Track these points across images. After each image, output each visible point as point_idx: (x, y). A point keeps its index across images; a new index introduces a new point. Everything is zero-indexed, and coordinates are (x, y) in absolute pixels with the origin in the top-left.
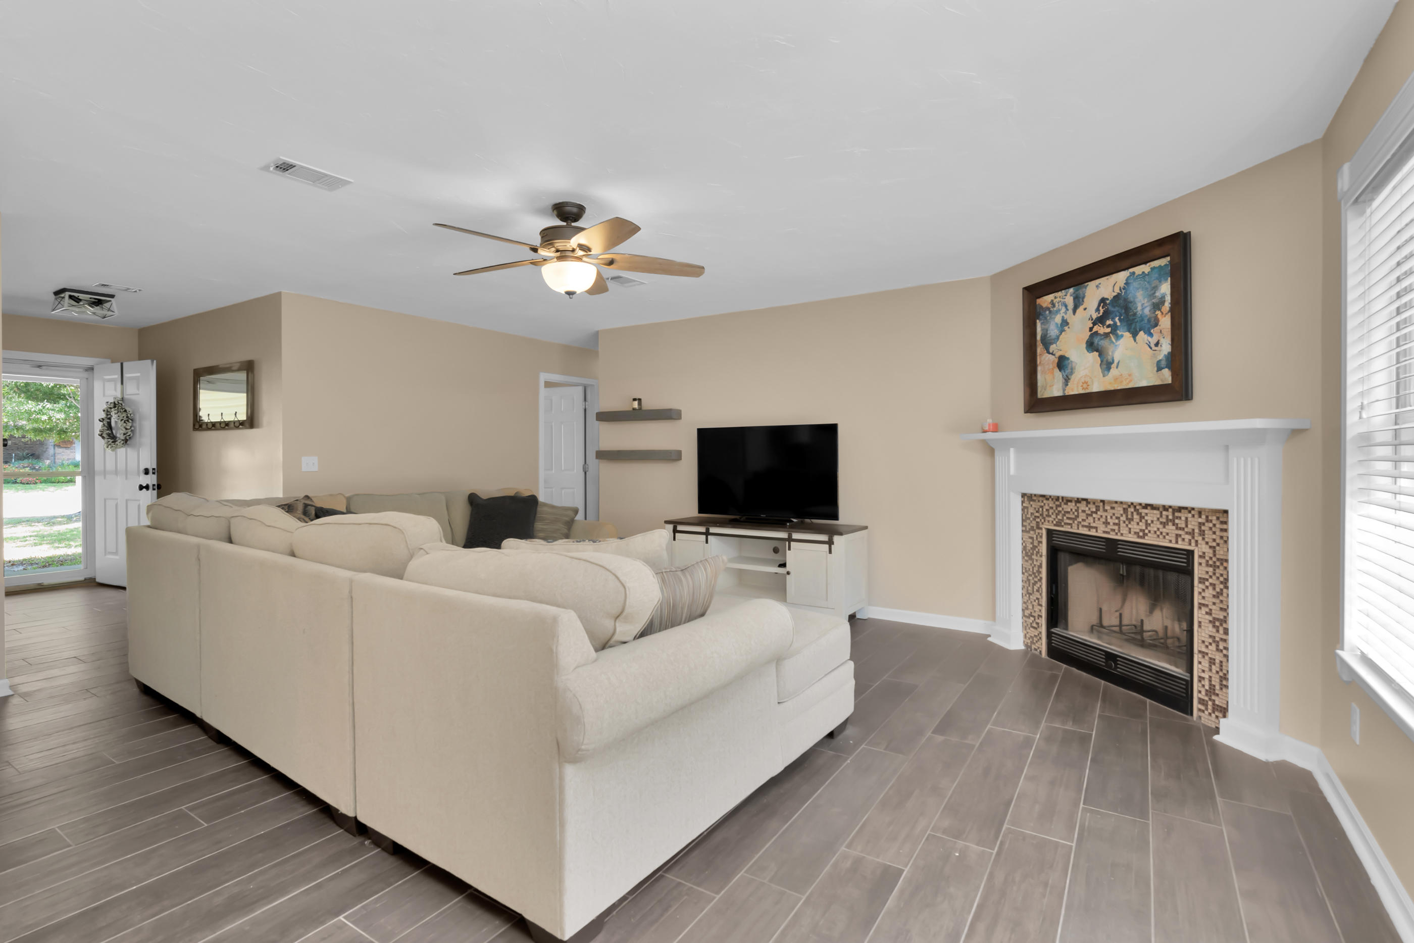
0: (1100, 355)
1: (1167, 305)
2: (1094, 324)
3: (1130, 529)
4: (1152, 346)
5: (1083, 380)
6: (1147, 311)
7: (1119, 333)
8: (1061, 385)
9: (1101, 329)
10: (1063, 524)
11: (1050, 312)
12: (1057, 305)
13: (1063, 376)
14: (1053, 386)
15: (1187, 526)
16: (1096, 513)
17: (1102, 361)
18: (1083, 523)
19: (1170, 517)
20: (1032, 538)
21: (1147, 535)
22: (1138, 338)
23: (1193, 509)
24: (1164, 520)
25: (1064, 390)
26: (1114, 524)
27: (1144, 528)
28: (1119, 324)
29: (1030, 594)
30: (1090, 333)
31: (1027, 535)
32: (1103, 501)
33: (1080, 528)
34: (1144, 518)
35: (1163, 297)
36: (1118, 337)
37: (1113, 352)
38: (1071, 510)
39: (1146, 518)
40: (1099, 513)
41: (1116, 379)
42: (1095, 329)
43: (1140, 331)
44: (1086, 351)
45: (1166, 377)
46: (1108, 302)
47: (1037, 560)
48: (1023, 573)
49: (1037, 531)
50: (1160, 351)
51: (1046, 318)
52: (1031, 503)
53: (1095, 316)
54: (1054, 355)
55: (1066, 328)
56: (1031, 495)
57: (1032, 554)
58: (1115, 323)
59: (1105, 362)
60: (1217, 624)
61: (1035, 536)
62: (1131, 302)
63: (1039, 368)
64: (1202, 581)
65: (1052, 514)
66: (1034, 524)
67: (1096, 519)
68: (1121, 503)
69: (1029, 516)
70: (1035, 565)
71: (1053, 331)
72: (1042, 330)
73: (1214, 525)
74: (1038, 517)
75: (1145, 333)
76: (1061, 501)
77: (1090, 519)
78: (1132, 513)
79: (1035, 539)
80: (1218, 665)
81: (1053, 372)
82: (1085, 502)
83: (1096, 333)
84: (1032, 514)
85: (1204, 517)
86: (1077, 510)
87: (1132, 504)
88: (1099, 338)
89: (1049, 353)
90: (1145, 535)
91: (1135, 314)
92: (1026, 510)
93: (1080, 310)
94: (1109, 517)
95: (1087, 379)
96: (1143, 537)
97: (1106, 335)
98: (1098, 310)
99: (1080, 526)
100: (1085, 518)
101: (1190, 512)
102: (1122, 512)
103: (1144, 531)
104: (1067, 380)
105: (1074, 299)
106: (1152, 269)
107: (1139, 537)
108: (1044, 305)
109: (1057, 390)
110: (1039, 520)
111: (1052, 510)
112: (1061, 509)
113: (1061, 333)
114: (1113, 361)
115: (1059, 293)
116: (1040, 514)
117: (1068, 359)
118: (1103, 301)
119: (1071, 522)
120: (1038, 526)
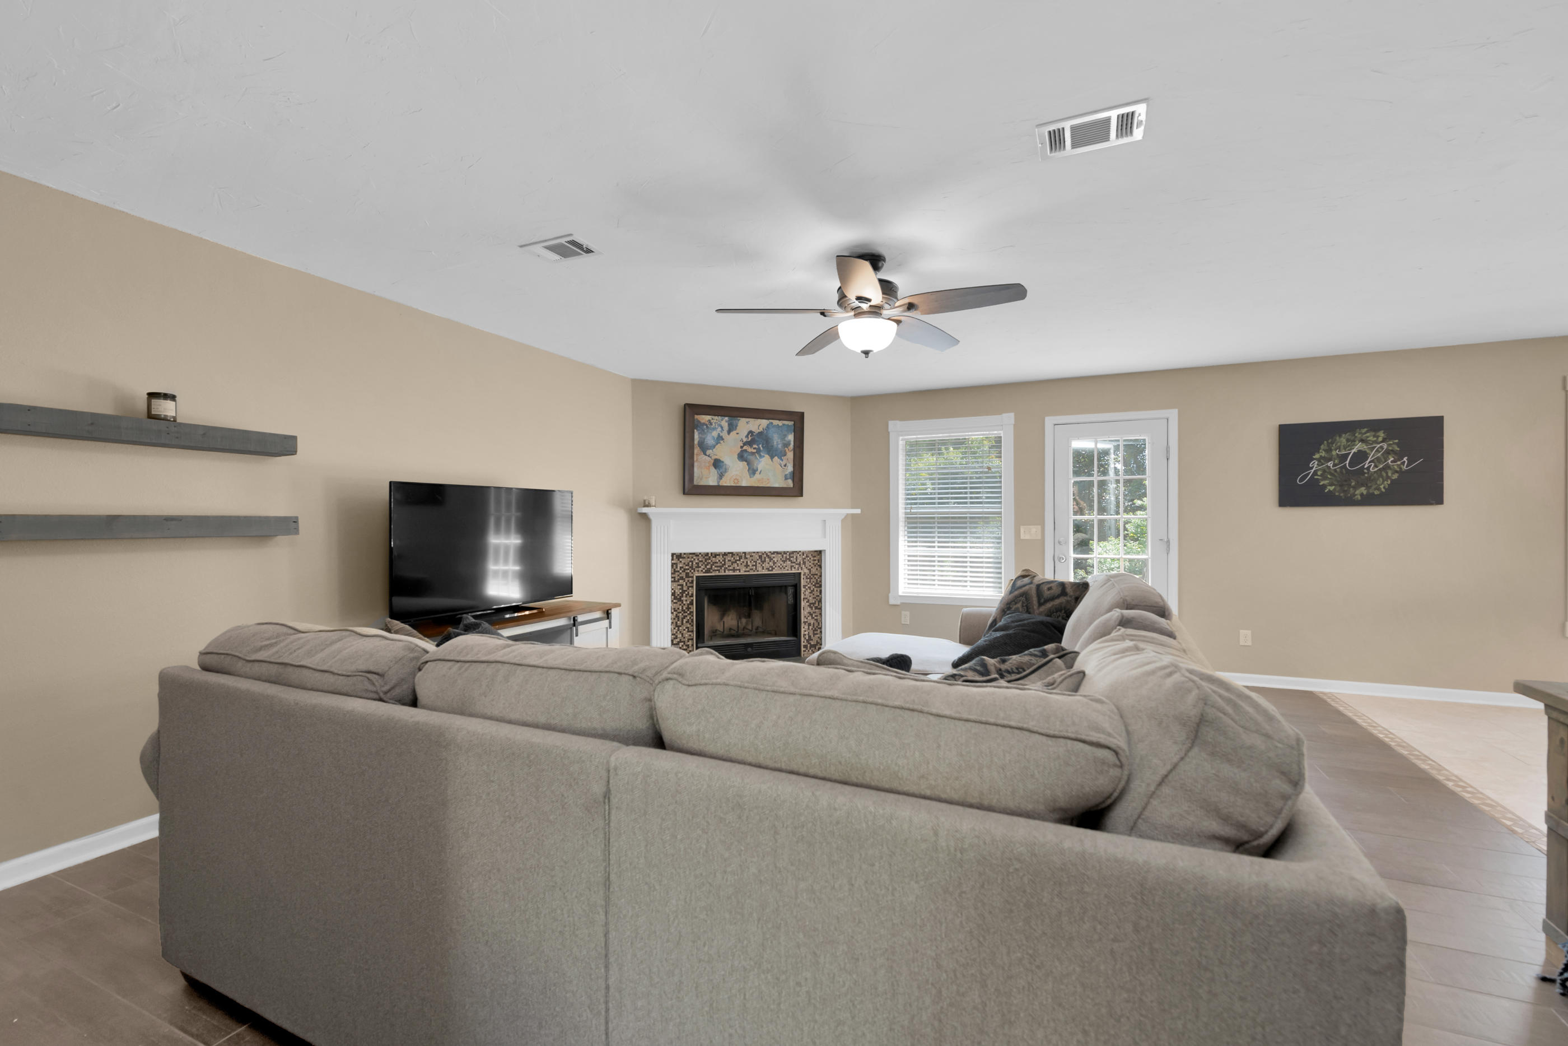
0: (748, 464)
1: (792, 446)
2: (745, 444)
3: (763, 567)
4: (782, 465)
5: (735, 477)
6: (780, 446)
7: (762, 454)
8: (716, 478)
9: (750, 450)
10: (711, 571)
11: (707, 427)
12: (714, 424)
13: (718, 472)
14: (709, 477)
15: (797, 561)
16: (739, 560)
17: (749, 468)
18: (728, 568)
19: (788, 557)
20: (682, 585)
21: (774, 568)
22: (774, 459)
23: (800, 552)
24: (784, 559)
25: (718, 482)
26: (753, 565)
27: (772, 565)
28: (762, 449)
29: (679, 627)
30: (741, 449)
31: (675, 584)
32: (745, 553)
33: (727, 571)
35: (789, 442)
36: (761, 457)
37: (758, 464)
38: (719, 561)
39: (774, 559)
40: (741, 560)
41: (759, 481)
42: (745, 448)
43: (775, 456)
44: (737, 460)
45: (790, 483)
46: (755, 434)
47: (686, 601)
48: (672, 613)
49: (686, 579)
50: (786, 469)
51: (703, 430)
52: (681, 560)
53: (745, 440)
54: (711, 457)
55: (722, 442)
56: (681, 554)
57: (682, 596)
58: (759, 448)
59: (752, 469)
60: (812, 606)
61: (684, 583)
62: (770, 439)
63: (696, 464)
64: (805, 586)
65: (702, 565)
66: (684, 575)
67: (739, 564)
68: (758, 552)
69: (679, 569)
70: (684, 605)
71: (709, 440)
72: (699, 437)
73: (810, 559)
74: (688, 569)
75: (778, 458)
76: (710, 555)
77: (735, 565)
78: (765, 558)
79: (684, 585)
80: (812, 625)
81: (709, 469)
82: (731, 555)
83: (746, 450)
84: (681, 568)
85: (805, 555)
86: (724, 561)
87: (765, 552)
88: (747, 454)
89: (706, 455)
90: (773, 569)
91: (772, 446)
92: (675, 566)
93: (733, 434)
94: (749, 562)
95: (738, 477)
96: (772, 570)
97: (753, 454)
98: (747, 436)
99: (726, 570)
100: (730, 565)
101: (798, 553)
102: (758, 558)
103: (772, 567)
104: (721, 476)
105: (729, 425)
106: (784, 425)
107: (769, 570)
108: (702, 421)
109: (712, 480)
110: (689, 571)
111: (702, 563)
112: (710, 561)
113: (717, 444)
114: (757, 470)
115: (716, 417)
116: (690, 567)
117: (723, 462)
118: (751, 432)
119: (719, 568)
120: (687, 575)
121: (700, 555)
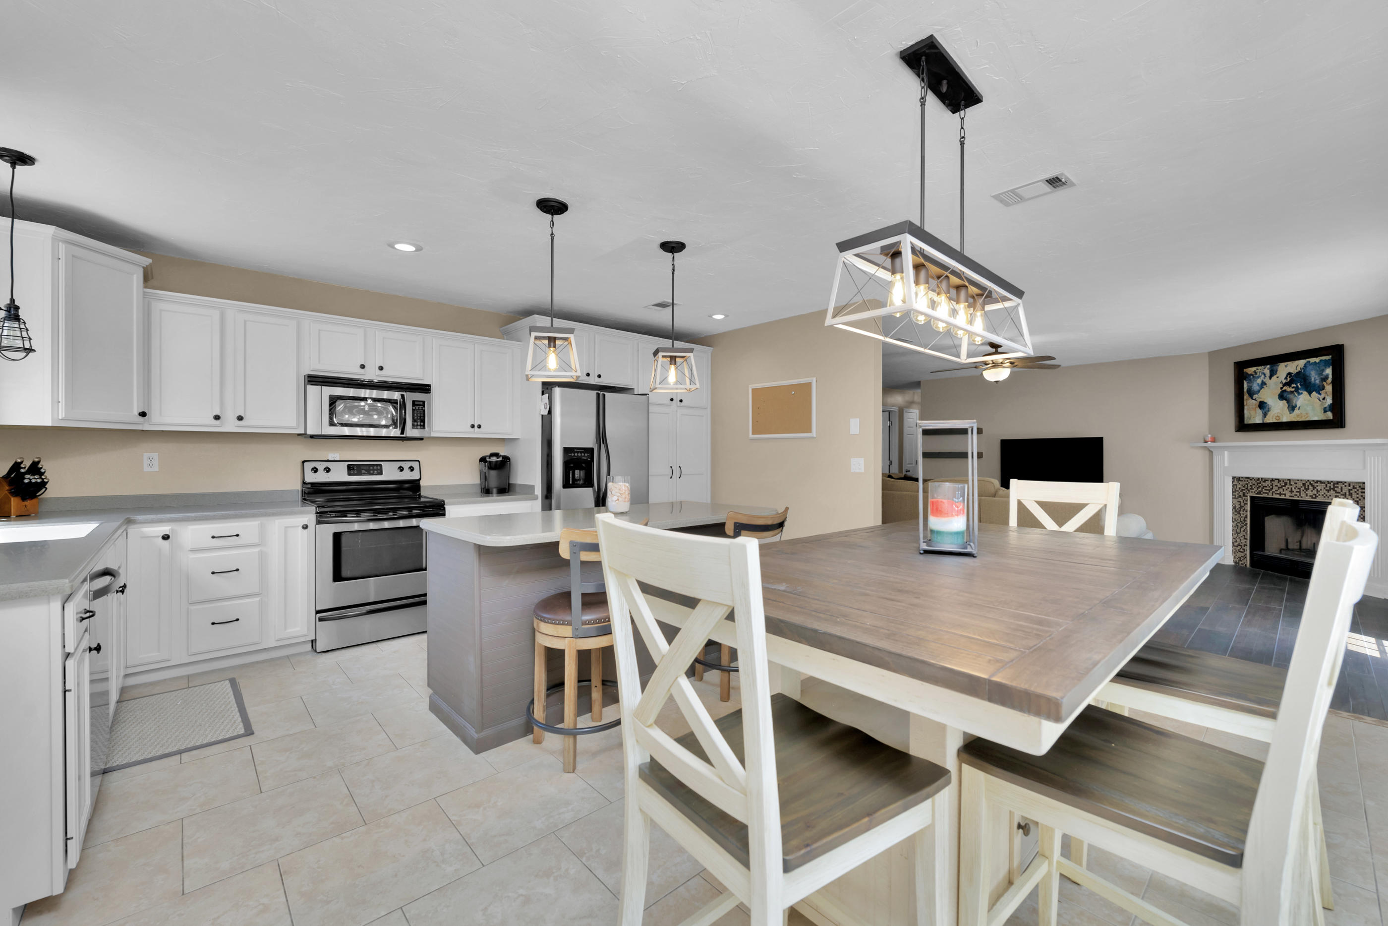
0: (1287, 402)
1: (1330, 380)
2: (1284, 385)
3: (1307, 494)
4: (1321, 399)
5: (1276, 415)
6: (1317, 382)
7: (1300, 391)
8: (1261, 417)
9: (1288, 389)
10: (1262, 493)
11: (1253, 377)
12: (1258, 373)
13: (1262, 412)
14: (1255, 417)
15: (1342, 491)
16: (1285, 486)
17: (1289, 406)
18: (1276, 492)
19: (1332, 487)
20: (1240, 502)
21: (1317, 496)
22: (1312, 395)
23: (1346, 482)
24: (1328, 489)
25: (1263, 420)
26: (1297, 492)
27: (1316, 493)
28: (1300, 387)
29: (1238, 533)
30: (1281, 390)
31: (1236, 501)
32: (1289, 480)
34: (1316, 488)
35: (1327, 375)
36: (1299, 394)
37: (1296, 402)
38: (1268, 485)
39: (1317, 488)
41: (1298, 416)
42: (1284, 388)
43: (1313, 391)
44: (1278, 400)
45: (1330, 416)
46: (1293, 375)
47: (1243, 514)
48: (1233, 522)
49: (1244, 498)
50: (1326, 402)
51: (1251, 380)
52: (1239, 482)
53: (1284, 381)
54: (1256, 400)
55: (1265, 386)
56: (1239, 477)
57: (1240, 511)
58: (1298, 386)
59: (1291, 406)
61: (1242, 501)
62: (1307, 376)
63: (1246, 407)
66: (1241, 494)
67: (1285, 490)
68: (1301, 480)
69: (1238, 489)
70: (1242, 517)
71: (1255, 387)
72: (1248, 386)
73: (1358, 490)
74: (1244, 490)
75: (1316, 392)
76: (1260, 480)
77: (1281, 490)
78: (1308, 486)
79: (1242, 502)
81: (1256, 410)
82: (1277, 481)
83: (1285, 391)
84: (1240, 488)
85: (1352, 486)
86: (1272, 485)
87: (1308, 481)
88: (1287, 393)
89: (1253, 399)
90: (1316, 497)
91: (1310, 383)
92: (1235, 486)
93: (1274, 378)
94: (1293, 488)
95: (1279, 415)
96: (1315, 498)
97: (1292, 392)
98: (1286, 378)
99: (1274, 494)
100: (1277, 489)
101: (1344, 484)
102: (1302, 485)
103: (1315, 495)
104: (1265, 415)
105: (1270, 371)
106: (1321, 360)
107: (1312, 498)
108: (1250, 373)
109: (1258, 420)
110: (1245, 491)
111: (1254, 486)
112: (1260, 485)
113: (1261, 389)
114: (1296, 406)
115: (1260, 367)
116: (1246, 488)
117: (1266, 403)
118: (1289, 374)
119: (1268, 492)
120: (1244, 495)
121: (1253, 480)
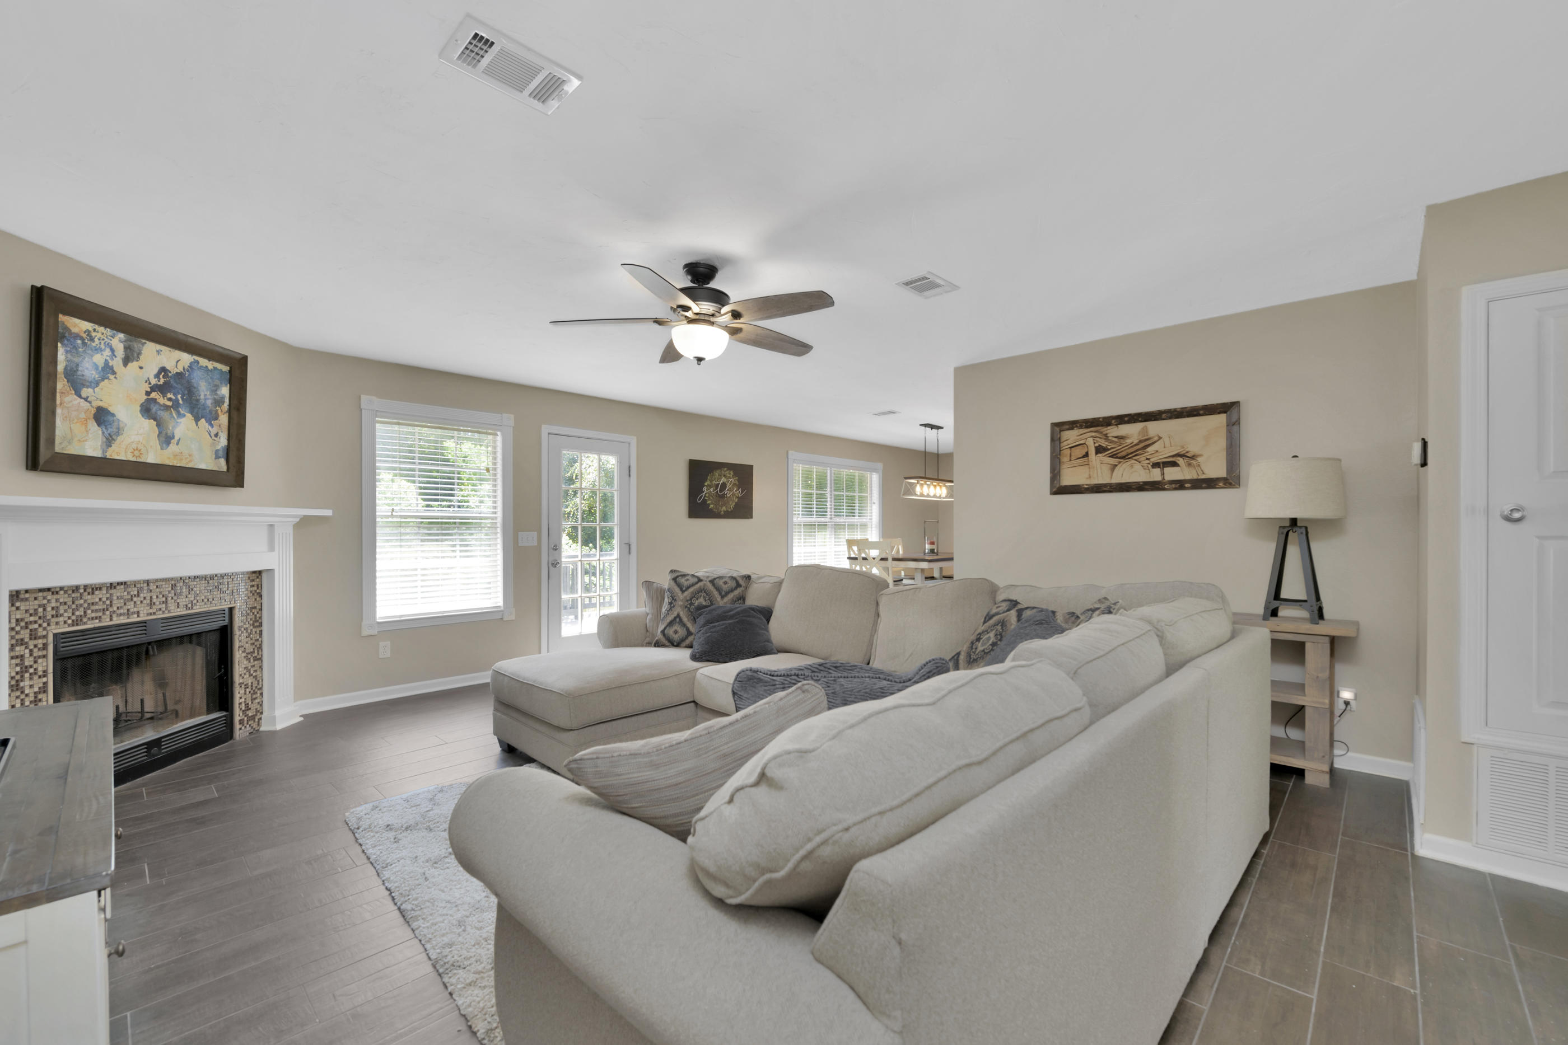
0: (158, 425)
1: (227, 405)
2: (152, 389)
3: (178, 603)
4: (212, 435)
5: (134, 446)
6: (209, 402)
7: (181, 411)
8: (99, 443)
9: (162, 400)
10: (85, 620)
11: (84, 344)
12: (96, 339)
13: (103, 433)
14: (86, 441)
15: (228, 588)
16: (138, 595)
17: (160, 433)
18: (117, 611)
19: (216, 584)
20: (22, 657)
21: (195, 604)
22: (199, 423)
23: (233, 574)
24: (211, 588)
25: (104, 452)
26: (162, 603)
28: (181, 402)
30: (146, 397)
32: (148, 581)
33: (115, 618)
34: (190, 590)
35: (223, 398)
36: (180, 415)
37: (174, 427)
38: (100, 599)
39: (195, 589)
40: (142, 595)
41: (175, 456)
42: (153, 395)
43: (202, 418)
44: (140, 415)
45: (222, 465)
46: (170, 374)
47: (31, 686)
50: (219, 442)
51: (76, 348)
52: (18, 604)
53: (154, 381)
54: (90, 402)
55: (112, 377)
56: (27, 590)
58: (176, 400)
59: (163, 434)
60: (249, 656)
62: (195, 388)
63: (59, 411)
64: (240, 627)
65: (65, 611)
67: (138, 602)
68: (169, 579)
70: (27, 695)
71: (87, 369)
72: (67, 360)
73: (247, 584)
74: (36, 622)
75: (206, 421)
76: (81, 591)
77: (130, 605)
78: (181, 589)
79: (27, 655)
80: (250, 687)
81: (86, 425)
83: (154, 400)
85: (240, 579)
86: (110, 599)
88: (157, 406)
89: (80, 397)
90: (193, 605)
91: (198, 400)
93: (133, 366)
94: (154, 597)
95: (140, 447)
97: (167, 408)
98: (157, 376)
99: (114, 616)
100: (122, 605)
101: (231, 577)
102: (169, 589)
103: (192, 602)
104: (109, 441)
105: (126, 348)
106: (215, 368)
108: (74, 330)
109: (91, 446)
110: (36, 626)
111: (66, 607)
112: (82, 602)
113: (103, 380)
114: (173, 437)
115: (102, 329)
116: (40, 618)
117: (113, 415)
118: (163, 370)
119: (100, 614)
120: (33, 635)
121: (62, 592)
